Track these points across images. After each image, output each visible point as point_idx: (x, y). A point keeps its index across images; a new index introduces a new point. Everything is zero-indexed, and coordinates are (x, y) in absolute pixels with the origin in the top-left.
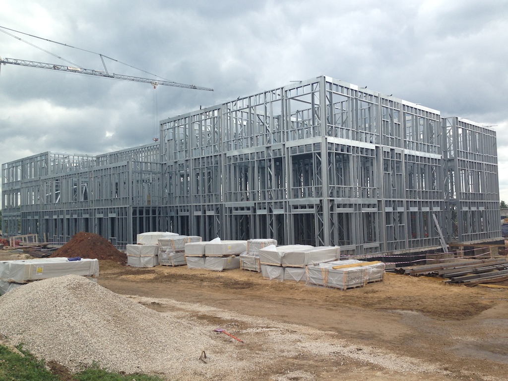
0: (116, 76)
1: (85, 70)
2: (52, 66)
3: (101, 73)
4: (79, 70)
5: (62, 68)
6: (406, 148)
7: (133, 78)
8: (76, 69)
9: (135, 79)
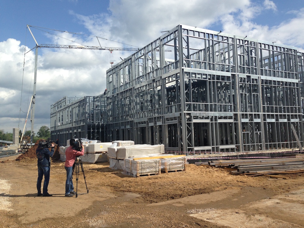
0: (106, 48)
1: (88, 47)
2: (68, 46)
3: (97, 48)
4: (84, 47)
5: (74, 47)
6: (262, 75)
7: (117, 49)
8: (82, 47)
9: (119, 49)
